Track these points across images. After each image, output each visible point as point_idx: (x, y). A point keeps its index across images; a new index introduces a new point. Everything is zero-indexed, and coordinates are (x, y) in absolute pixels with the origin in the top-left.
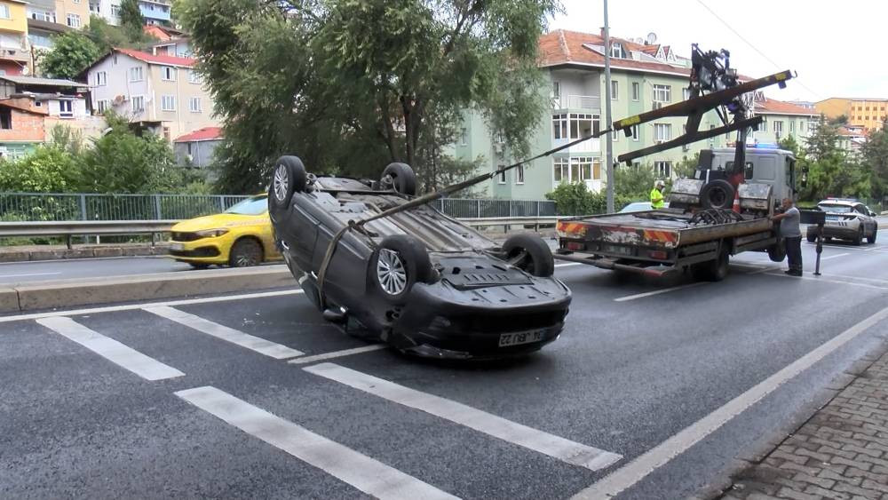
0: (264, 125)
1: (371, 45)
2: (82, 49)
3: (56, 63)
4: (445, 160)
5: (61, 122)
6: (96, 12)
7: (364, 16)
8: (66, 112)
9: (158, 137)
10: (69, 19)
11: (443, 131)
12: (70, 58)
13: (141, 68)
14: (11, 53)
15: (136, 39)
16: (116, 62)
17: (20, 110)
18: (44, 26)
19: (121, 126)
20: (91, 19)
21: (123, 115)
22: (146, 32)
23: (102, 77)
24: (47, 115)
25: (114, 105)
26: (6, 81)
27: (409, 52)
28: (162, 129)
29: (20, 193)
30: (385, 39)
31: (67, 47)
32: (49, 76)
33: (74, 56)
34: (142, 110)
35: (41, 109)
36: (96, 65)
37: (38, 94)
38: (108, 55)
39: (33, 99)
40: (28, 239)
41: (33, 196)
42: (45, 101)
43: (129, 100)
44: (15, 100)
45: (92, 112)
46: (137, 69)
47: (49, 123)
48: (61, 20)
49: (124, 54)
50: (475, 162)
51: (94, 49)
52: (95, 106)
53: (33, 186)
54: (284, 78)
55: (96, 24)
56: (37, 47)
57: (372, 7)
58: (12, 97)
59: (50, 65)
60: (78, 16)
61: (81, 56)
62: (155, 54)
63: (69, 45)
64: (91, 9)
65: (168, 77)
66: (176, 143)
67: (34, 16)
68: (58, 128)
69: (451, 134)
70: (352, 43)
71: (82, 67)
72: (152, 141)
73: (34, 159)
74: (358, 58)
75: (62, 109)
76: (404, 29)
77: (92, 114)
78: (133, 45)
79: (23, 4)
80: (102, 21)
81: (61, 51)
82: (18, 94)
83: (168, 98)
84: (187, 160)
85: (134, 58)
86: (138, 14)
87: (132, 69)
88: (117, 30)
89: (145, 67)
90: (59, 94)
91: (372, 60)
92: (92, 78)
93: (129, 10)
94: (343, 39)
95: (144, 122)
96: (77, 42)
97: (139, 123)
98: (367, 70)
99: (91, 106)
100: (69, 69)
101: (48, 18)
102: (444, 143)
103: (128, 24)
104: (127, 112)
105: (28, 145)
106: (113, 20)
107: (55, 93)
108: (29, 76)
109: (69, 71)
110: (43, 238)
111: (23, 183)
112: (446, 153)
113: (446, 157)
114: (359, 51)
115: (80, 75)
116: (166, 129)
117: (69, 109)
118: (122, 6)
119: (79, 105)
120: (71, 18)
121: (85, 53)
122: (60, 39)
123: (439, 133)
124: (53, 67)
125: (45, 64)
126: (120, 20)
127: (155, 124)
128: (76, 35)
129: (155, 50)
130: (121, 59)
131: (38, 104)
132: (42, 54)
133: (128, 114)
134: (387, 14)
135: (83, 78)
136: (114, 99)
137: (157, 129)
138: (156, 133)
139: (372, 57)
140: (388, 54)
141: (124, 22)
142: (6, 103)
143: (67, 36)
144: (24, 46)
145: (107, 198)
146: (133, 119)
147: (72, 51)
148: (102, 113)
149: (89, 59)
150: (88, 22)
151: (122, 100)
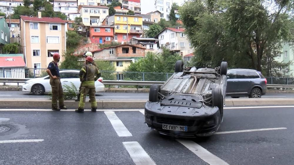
0: (205, 51)
1: (240, 21)
2: (157, 28)
3: (150, 33)
4: (275, 63)
5: (150, 51)
6: (162, 17)
7: (237, 10)
8: (151, 48)
9: (179, 55)
10: (154, 20)
11: (275, 52)
12: (154, 32)
13: (174, 34)
14: (138, 31)
15: (173, 25)
16: (166, 32)
17: (138, 48)
18: (148, 23)
19: (167, 52)
20: (161, 20)
21: (168, 48)
22: (177, 22)
23: (162, 37)
24: (146, 49)
25: (166, 45)
26: (136, 39)
27: (254, 22)
28: (180, 53)
29: (136, 72)
30: (246, 18)
31: (153, 28)
32: (148, 37)
33: (155, 31)
34: (174, 47)
35: (144, 47)
36: (161, 33)
37: (144, 43)
38: (164, 30)
39: (142, 44)
40: (133, 86)
41: (139, 73)
42: (146, 45)
43: (170, 44)
44: (138, 45)
45: (159, 47)
46: (173, 34)
47: (146, 51)
48: (152, 21)
49: (169, 29)
50: (288, 63)
51: (161, 28)
52: (160, 46)
53: (139, 70)
54: (210, 34)
55: (162, 21)
56: (145, 29)
57: (240, 7)
58: (137, 44)
59: (148, 34)
60: (157, 19)
61: (157, 31)
62: (178, 29)
63: (154, 28)
64: (161, 16)
65: (182, 36)
66: (185, 57)
67: (145, 20)
68: (149, 53)
69: (278, 53)
70: (233, 20)
71: (157, 34)
72: (177, 57)
73: (140, 62)
74: (235, 26)
75: (150, 47)
76: (252, 14)
77: (159, 48)
78: (172, 26)
79: (142, 17)
80: (164, 20)
81: (151, 30)
82: (139, 43)
83: (182, 43)
84: (188, 63)
85: (172, 30)
86: (175, 17)
87: (171, 34)
88: (168, 22)
89: (175, 34)
90: (150, 42)
91: (241, 26)
92: (160, 38)
93: (172, 16)
94: (230, 19)
95: (174, 50)
96: (156, 27)
97: (173, 51)
98: (239, 30)
99: (159, 46)
100: (153, 35)
101: (149, 20)
102: (276, 56)
103: (172, 20)
104: (169, 47)
105: (139, 58)
106: (167, 19)
107: (148, 42)
108: (142, 37)
109: (153, 36)
110: (141, 86)
111: (137, 69)
112: (275, 60)
113: (276, 62)
114: (236, 23)
115: (156, 36)
116: (182, 53)
117: (152, 47)
118: (170, 15)
119: (155, 46)
120: (155, 19)
121: (158, 30)
122: (151, 26)
123: (273, 53)
124: (149, 34)
125: (147, 33)
126: (169, 19)
127: (178, 51)
128: (156, 24)
129: (178, 28)
130: (168, 31)
131: (144, 46)
132: (146, 31)
133: (170, 48)
134: (246, 9)
135: (157, 37)
136: (166, 43)
137: (179, 53)
138: (179, 54)
139: (241, 25)
140: (246, 24)
141: (170, 20)
142: (135, 46)
143: (153, 25)
144: (141, 29)
145: (151, 74)
146: (171, 49)
147: (155, 29)
148: (162, 48)
149: (159, 31)
150: (160, 20)
151: (168, 44)
